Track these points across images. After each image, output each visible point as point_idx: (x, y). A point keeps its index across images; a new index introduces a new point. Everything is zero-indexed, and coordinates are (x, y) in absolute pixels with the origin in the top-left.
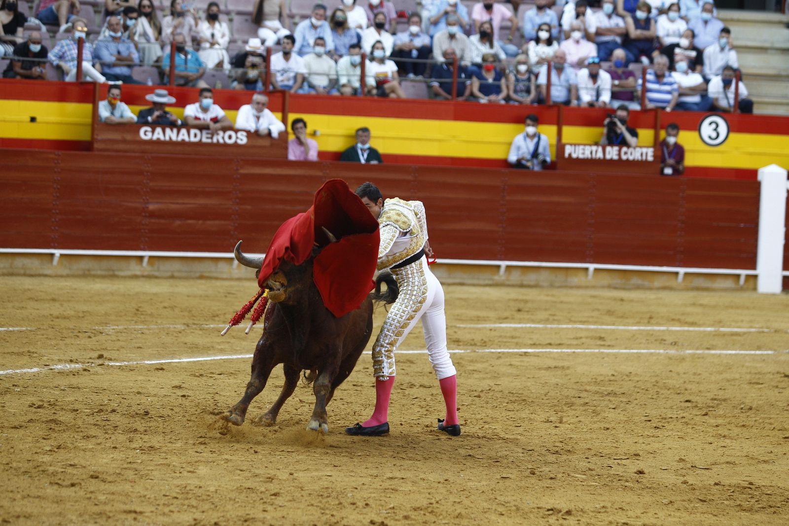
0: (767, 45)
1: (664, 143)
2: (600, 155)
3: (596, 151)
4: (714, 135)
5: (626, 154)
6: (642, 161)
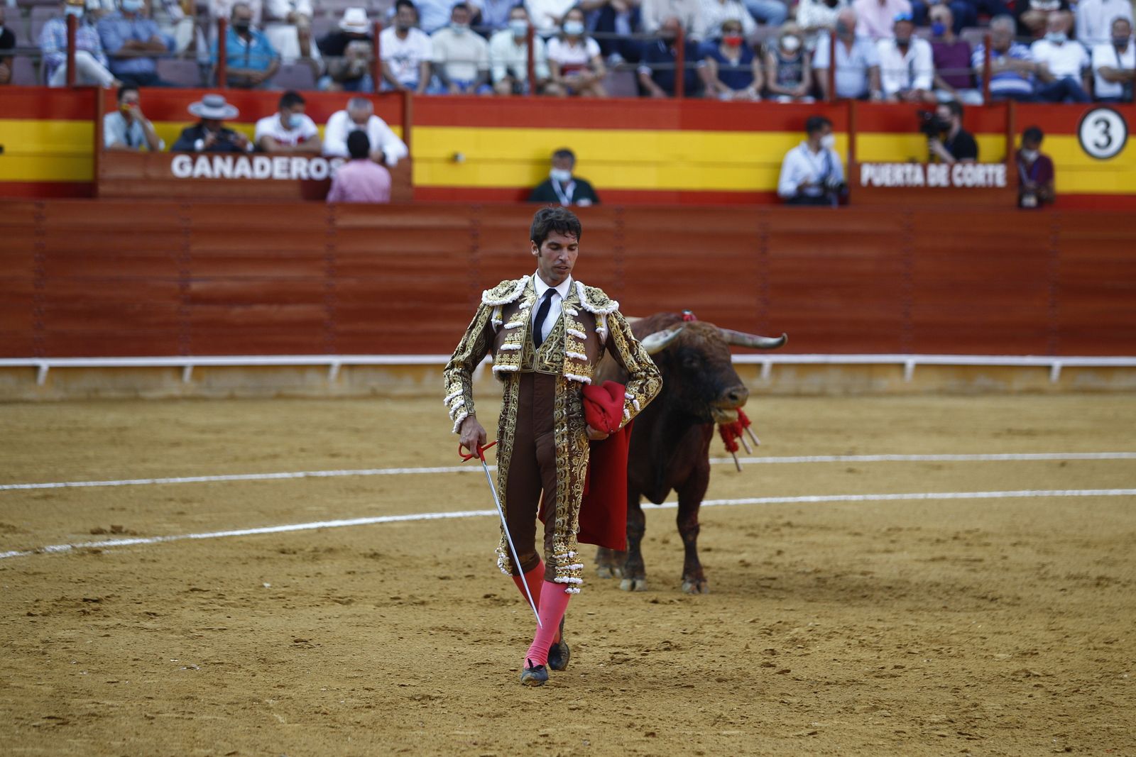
1: (1020, 157)
2: (918, 179)
3: (913, 174)
4: (1103, 140)
5: (960, 175)
6: (987, 186)
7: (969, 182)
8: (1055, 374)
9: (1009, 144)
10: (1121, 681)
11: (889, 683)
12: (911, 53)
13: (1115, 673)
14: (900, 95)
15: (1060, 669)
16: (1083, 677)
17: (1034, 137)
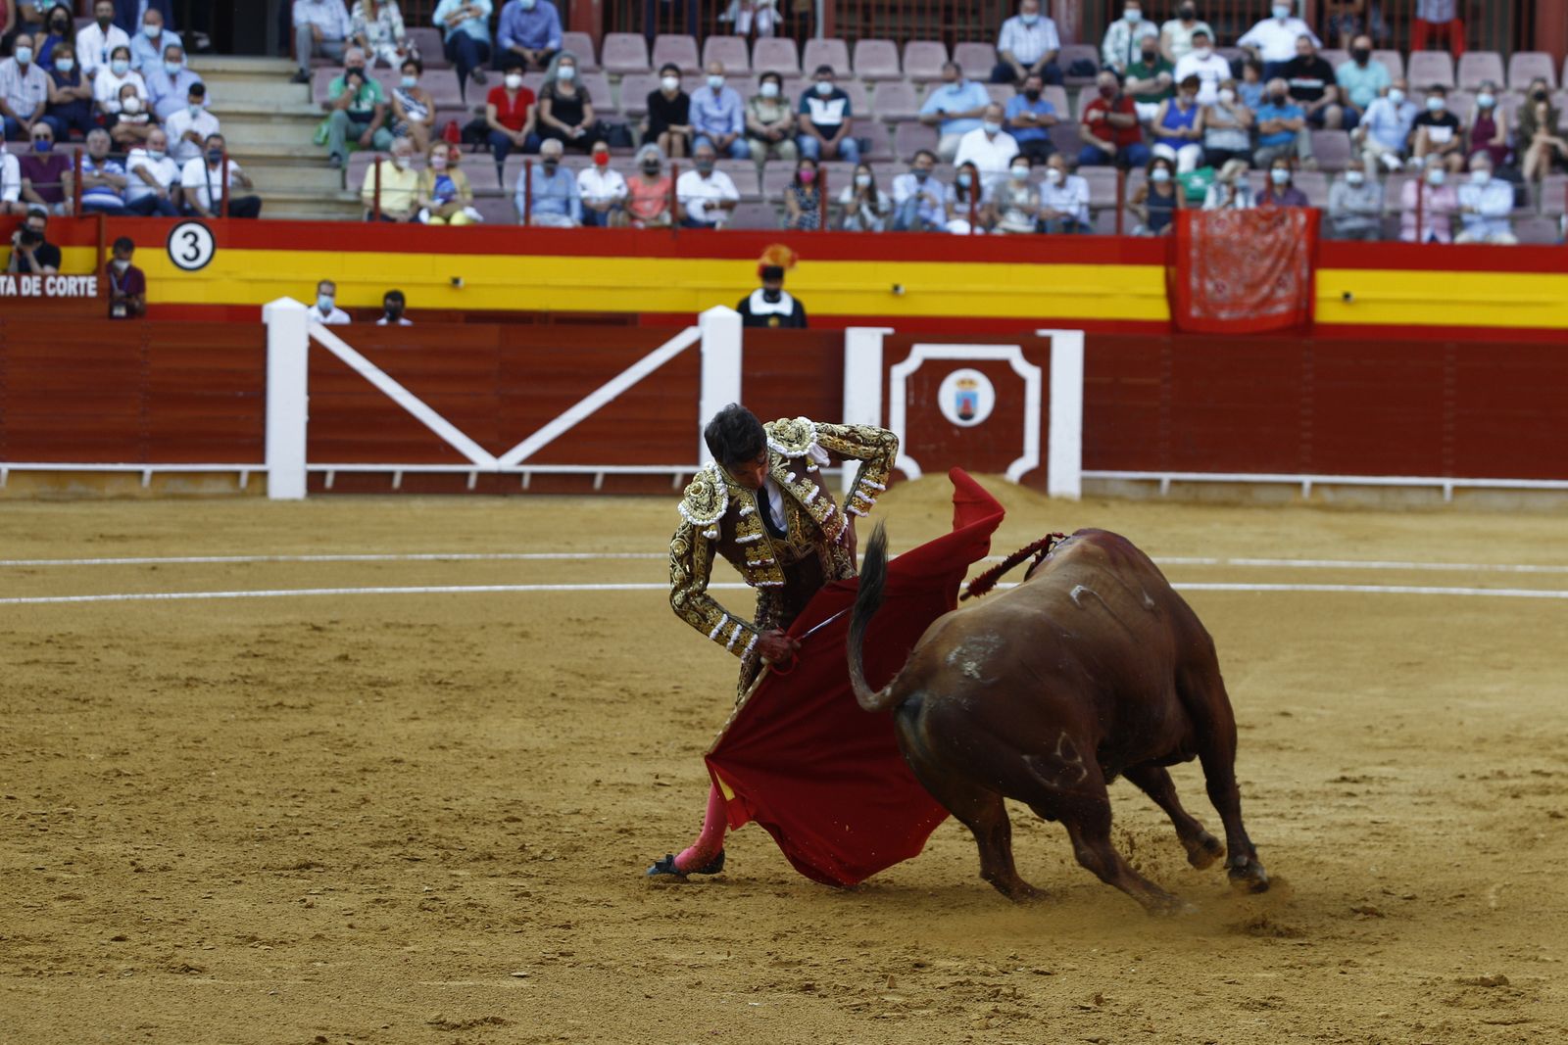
0: (270, 109)
1: (111, 268)
2: (12, 289)
3: (5, 284)
4: (191, 253)
5: (53, 286)
6: (79, 297)
7: (61, 293)
8: (146, 479)
9: (100, 256)
13: (204, 771)
15: (149, 767)
16: (173, 775)
17: (125, 247)
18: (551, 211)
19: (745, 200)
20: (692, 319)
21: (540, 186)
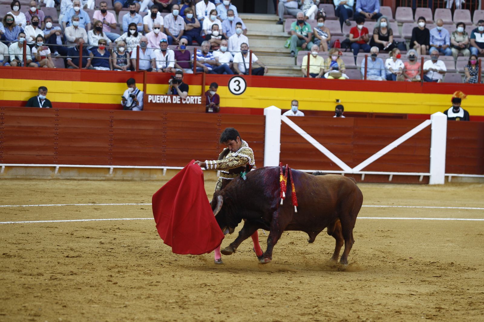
0: (268, 34)
1: (208, 93)
2: (169, 101)
3: (167, 99)
4: (237, 88)
6: (195, 104)
7: (188, 103)
9: (203, 89)
10: (240, 288)
11: (154, 288)
12: (167, 54)
13: (238, 285)
14: (162, 69)
15: (217, 283)
16: (226, 286)
17: (215, 86)
18: (375, 74)
19: (449, 71)
20: (428, 117)
21: (370, 65)
